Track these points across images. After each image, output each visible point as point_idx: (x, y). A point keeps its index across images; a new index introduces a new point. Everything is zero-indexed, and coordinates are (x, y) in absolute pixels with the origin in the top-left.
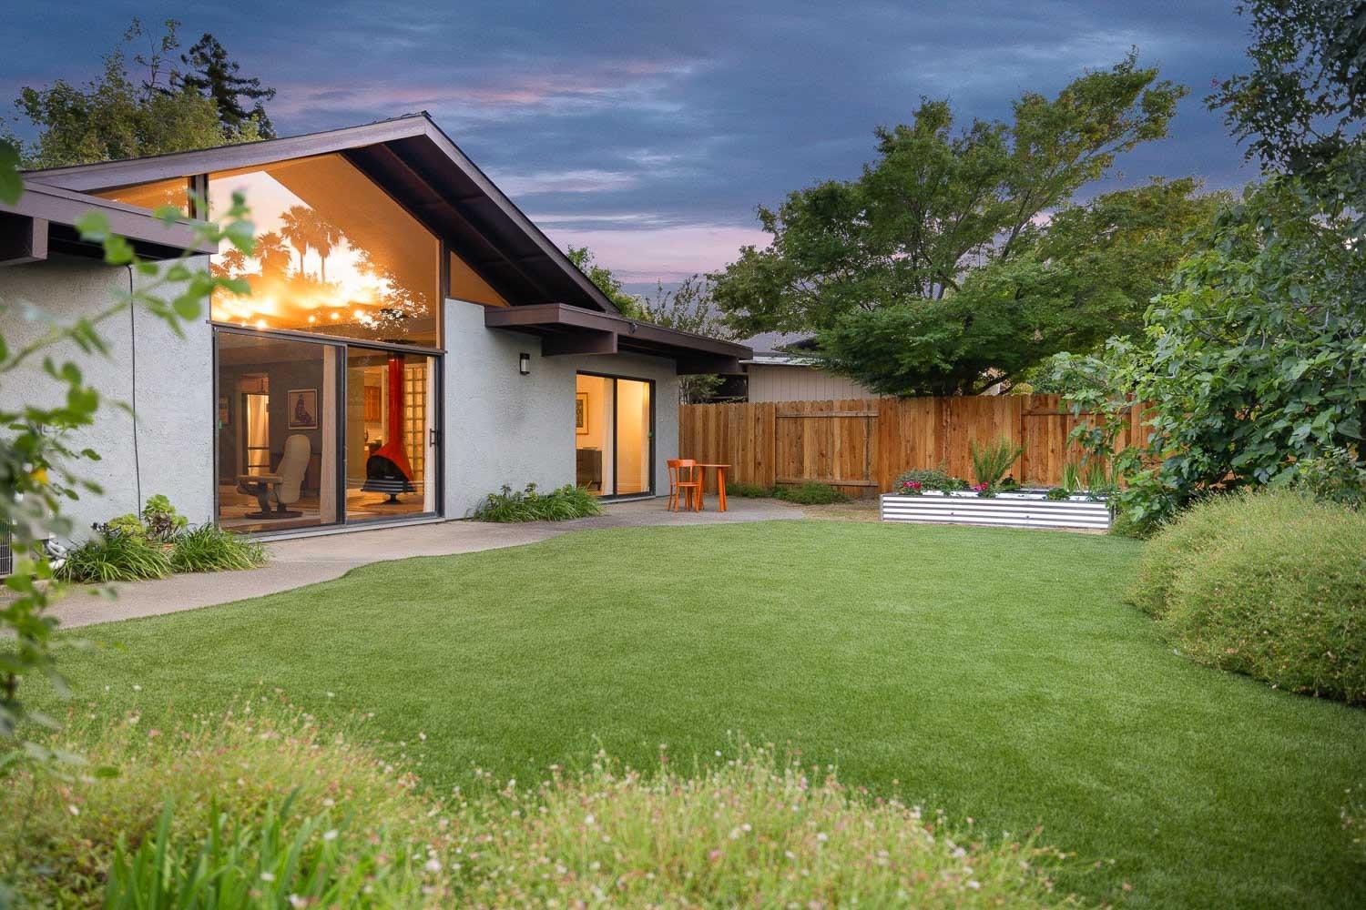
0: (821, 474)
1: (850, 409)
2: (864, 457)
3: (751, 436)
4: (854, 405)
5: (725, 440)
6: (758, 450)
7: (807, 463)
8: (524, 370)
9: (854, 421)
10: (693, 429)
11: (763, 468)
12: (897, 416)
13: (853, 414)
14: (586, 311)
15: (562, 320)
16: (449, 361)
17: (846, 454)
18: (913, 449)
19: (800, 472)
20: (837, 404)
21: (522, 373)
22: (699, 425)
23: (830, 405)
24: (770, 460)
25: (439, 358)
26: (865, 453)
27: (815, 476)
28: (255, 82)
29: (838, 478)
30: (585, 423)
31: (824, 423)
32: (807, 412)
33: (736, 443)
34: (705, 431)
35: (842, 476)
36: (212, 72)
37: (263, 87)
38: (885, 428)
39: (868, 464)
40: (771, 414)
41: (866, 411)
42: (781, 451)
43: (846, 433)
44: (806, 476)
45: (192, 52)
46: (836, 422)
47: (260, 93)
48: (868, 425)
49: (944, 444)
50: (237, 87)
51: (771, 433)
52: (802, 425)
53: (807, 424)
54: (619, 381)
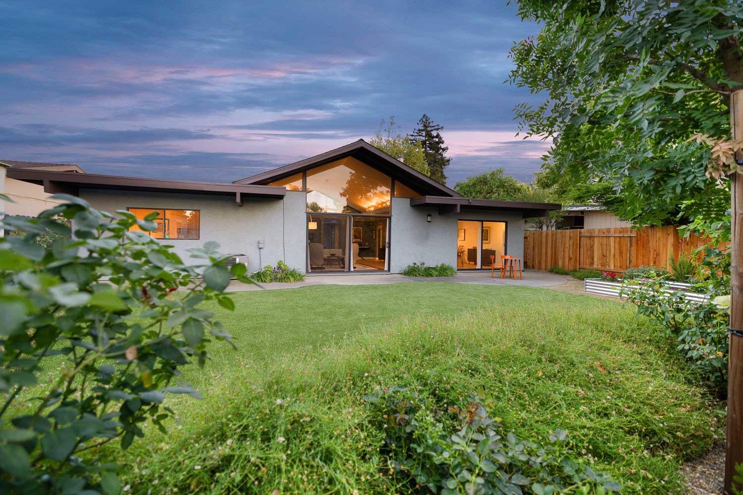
0: (603, 265)
1: (620, 232)
2: (628, 258)
3: (567, 246)
4: (623, 230)
5: (556, 247)
6: (571, 252)
7: (596, 259)
8: (429, 220)
9: (622, 239)
10: (541, 242)
11: (573, 261)
12: (648, 236)
13: (621, 235)
17: (617, 256)
18: (658, 255)
19: (592, 264)
20: (612, 230)
22: (544, 240)
23: (609, 230)
24: (576, 257)
25: (390, 218)
26: (628, 256)
27: (600, 267)
28: (438, 125)
29: (612, 268)
30: (489, 240)
31: (605, 241)
32: (596, 234)
33: (560, 249)
34: (547, 242)
35: (614, 267)
36: (425, 126)
37: (440, 127)
38: (640, 241)
39: (630, 262)
40: (577, 236)
41: (629, 233)
42: (582, 253)
43: (617, 245)
44: (595, 266)
45: (420, 121)
46: (612, 239)
47: (439, 129)
48: (631, 241)
49: (680, 253)
50: (432, 128)
51: (577, 244)
52: (593, 241)
53: (596, 240)
54: (484, 222)
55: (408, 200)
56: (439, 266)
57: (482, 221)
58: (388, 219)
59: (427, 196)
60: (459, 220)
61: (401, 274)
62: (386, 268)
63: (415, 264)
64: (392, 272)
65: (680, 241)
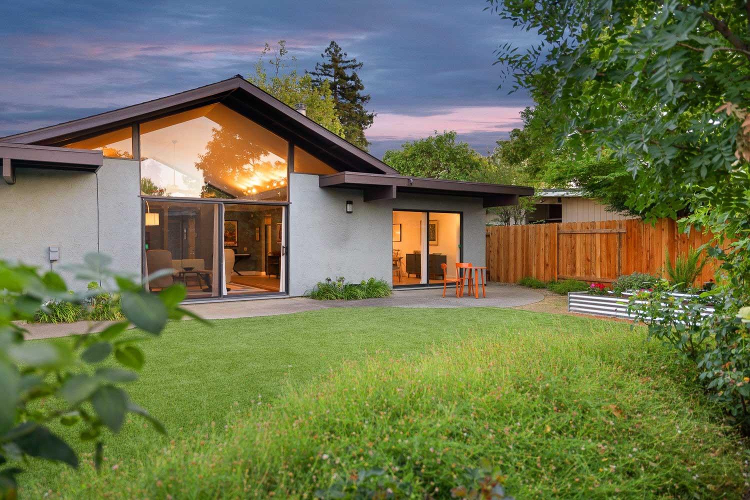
0: (587, 273)
1: (607, 228)
2: (617, 262)
3: (542, 247)
4: (610, 224)
5: (527, 249)
6: (547, 255)
7: (578, 265)
8: (348, 211)
9: (609, 236)
11: (550, 268)
12: (640, 232)
13: (609, 231)
14: (372, 175)
15: (347, 181)
16: (293, 208)
17: (604, 260)
18: (651, 257)
19: (574, 271)
20: (598, 224)
23: (593, 224)
24: (554, 264)
25: (287, 206)
26: (617, 259)
27: (583, 275)
28: (354, 60)
30: (436, 240)
31: (589, 238)
32: (578, 230)
33: (533, 250)
34: (515, 243)
35: (601, 275)
36: (334, 60)
37: (357, 63)
38: (631, 240)
39: (620, 267)
40: (554, 231)
41: (618, 228)
42: (561, 257)
43: (604, 245)
44: (578, 275)
45: (326, 52)
46: (598, 237)
47: (356, 66)
48: (620, 238)
49: (676, 253)
50: (346, 65)
51: (554, 245)
52: (575, 239)
53: (578, 238)
54: (430, 213)
55: (316, 178)
56: (367, 281)
57: (428, 212)
58: (284, 208)
59: (347, 172)
60: (394, 210)
61: (307, 297)
62: (282, 289)
63: (329, 280)
64: (291, 294)
65: (676, 238)
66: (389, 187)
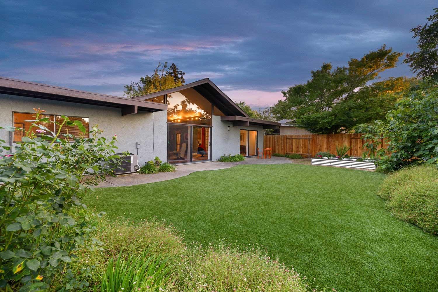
0: (297, 152)
1: (304, 137)
3: (280, 143)
4: (306, 136)
5: (274, 143)
6: (282, 146)
7: (294, 149)
8: (229, 129)
9: (306, 140)
10: (267, 141)
11: (283, 150)
12: (317, 139)
14: (243, 117)
15: (236, 119)
16: (213, 128)
17: (304, 147)
18: (321, 146)
19: (292, 151)
20: (301, 136)
21: (229, 130)
22: (268, 140)
23: (300, 136)
24: (285, 148)
25: (211, 128)
26: (308, 147)
28: (181, 72)
29: (301, 153)
30: (243, 140)
31: (298, 140)
32: (294, 137)
33: (277, 144)
34: (270, 141)
36: (174, 71)
37: (183, 73)
38: (314, 141)
39: (309, 150)
40: (285, 138)
41: (308, 137)
42: (287, 146)
43: (303, 142)
44: (294, 152)
45: (170, 67)
46: (301, 140)
48: (309, 141)
49: (329, 145)
50: (178, 73)
51: (285, 142)
52: (293, 140)
53: (294, 140)
54: (250, 131)
58: (209, 128)
60: (241, 130)
61: (218, 161)
62: (209, 158)
63: (225, 155)
65: (329, 141)
66: (246, 122)
